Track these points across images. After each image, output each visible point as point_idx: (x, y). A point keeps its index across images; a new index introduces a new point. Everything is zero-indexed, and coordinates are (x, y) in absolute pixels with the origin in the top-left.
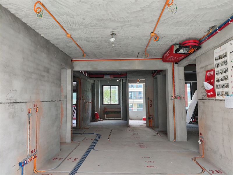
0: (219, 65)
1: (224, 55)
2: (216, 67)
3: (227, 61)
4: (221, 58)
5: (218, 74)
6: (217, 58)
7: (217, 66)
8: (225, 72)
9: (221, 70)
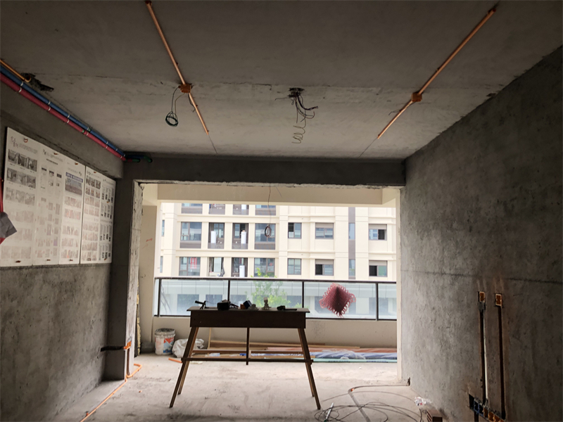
0: (15, 175)
1: (31, 162)
2: (8, 177)
3: (34, 181)
4: (23, 165)
5: (11, 199)
6: (13, 157)
7: (10, 176)
8: (28, 202)
9: (18, 192)
